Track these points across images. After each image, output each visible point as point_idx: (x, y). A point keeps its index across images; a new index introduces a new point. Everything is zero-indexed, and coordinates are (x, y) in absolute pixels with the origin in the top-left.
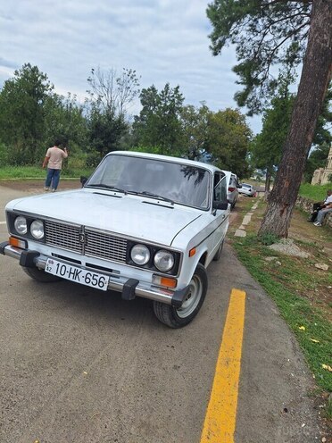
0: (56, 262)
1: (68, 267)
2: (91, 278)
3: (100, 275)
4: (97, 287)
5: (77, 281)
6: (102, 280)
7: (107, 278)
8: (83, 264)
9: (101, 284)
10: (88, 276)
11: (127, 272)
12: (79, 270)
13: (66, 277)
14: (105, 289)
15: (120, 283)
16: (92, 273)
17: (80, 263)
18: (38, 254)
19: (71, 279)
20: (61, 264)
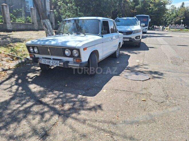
0: (43, 59)
1: (47, 60)
2: (54, 63)
3: (56, 61)
5: (50, 64)
6: (57, 63)
7: (59, 62)
9: (57, 64)
10: (53, 62)
11: (65, 59)
12: (50, 60)
13: (47, 64)
16: (54, 61)
18: (38, 58)
20: (45, 60)
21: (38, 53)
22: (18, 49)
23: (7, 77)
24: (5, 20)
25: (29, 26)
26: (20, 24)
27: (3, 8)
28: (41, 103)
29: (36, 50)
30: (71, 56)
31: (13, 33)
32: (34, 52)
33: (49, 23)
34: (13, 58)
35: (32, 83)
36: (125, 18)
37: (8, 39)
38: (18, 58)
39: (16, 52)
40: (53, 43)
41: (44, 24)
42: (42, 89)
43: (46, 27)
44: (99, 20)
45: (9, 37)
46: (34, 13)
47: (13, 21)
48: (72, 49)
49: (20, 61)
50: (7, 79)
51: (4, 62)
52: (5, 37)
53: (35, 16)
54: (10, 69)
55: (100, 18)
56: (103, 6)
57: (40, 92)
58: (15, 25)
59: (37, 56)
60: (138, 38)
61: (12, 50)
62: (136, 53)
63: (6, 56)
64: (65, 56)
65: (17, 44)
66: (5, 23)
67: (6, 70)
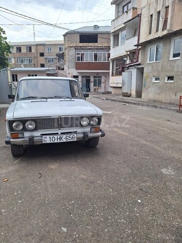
0: (48, 137)
1: (56, 137)
2: (68, 138)
3: (72, 135)
4: (72, 140)
5: (62, 141)
6: (73, 137)
7: (75, 135)
8: (60, 134)
13: (56, 141)
14: (75, 140)
15: (81, 135)
16: (68, 135)
17: (58, 134)
19: (59, 141)
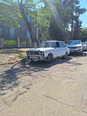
21: (30, 54)
22: (22, 54)
23: (18, 63)
24: (17, 43)
25: (27, 46)
26: (24, 45)
27: (17, 38)
28: (29, 69)
29: (29, 53)
30: (41, 54)
31: (20, 49)
32: (29, 54)
33: (36, 44)
34: (20, 57)
35: (27, 65)
36: (74, 41)
37: (19, 51)
38: (22, 58)
39: (22, 55)
40: (35, 50)
41: (34, 44)
42: (30, 66)
43: (34, 46)
44: (54, 42)
45: (19, 50)
46: (30, 40)
47: (21, 44)
48: (41, 52)
49: (23, 58)
50: (18, 64)
51: (17, 59)
52: (17, 50)
53: (31, 41)
54: (19, 61)
55: (55, 41)
56: (63, 35)
57: (29, 67)
58: (21, 45)
59: (29, 55)
60: (80, 50)
61: (20, 55)
62: (77, 58)
63: (18, 57)
64: (39, 55)
65: (22, 53)
66: (17, 44)
67: (18, 61)
